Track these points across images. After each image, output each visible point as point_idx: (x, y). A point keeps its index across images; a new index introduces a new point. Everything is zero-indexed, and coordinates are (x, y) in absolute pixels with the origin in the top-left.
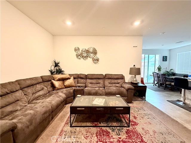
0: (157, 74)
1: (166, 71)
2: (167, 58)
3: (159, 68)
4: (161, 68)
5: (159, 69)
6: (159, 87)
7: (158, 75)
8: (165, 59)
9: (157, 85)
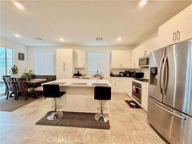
0: (13, 79)
1: (24, 73)
2: (24, 56)
3: (15, 69)
4: (17, 69)
5: (15, 71)
6: (16, 99)
7: (13, 81)
8: (21, 57)
9: (13, 95)
